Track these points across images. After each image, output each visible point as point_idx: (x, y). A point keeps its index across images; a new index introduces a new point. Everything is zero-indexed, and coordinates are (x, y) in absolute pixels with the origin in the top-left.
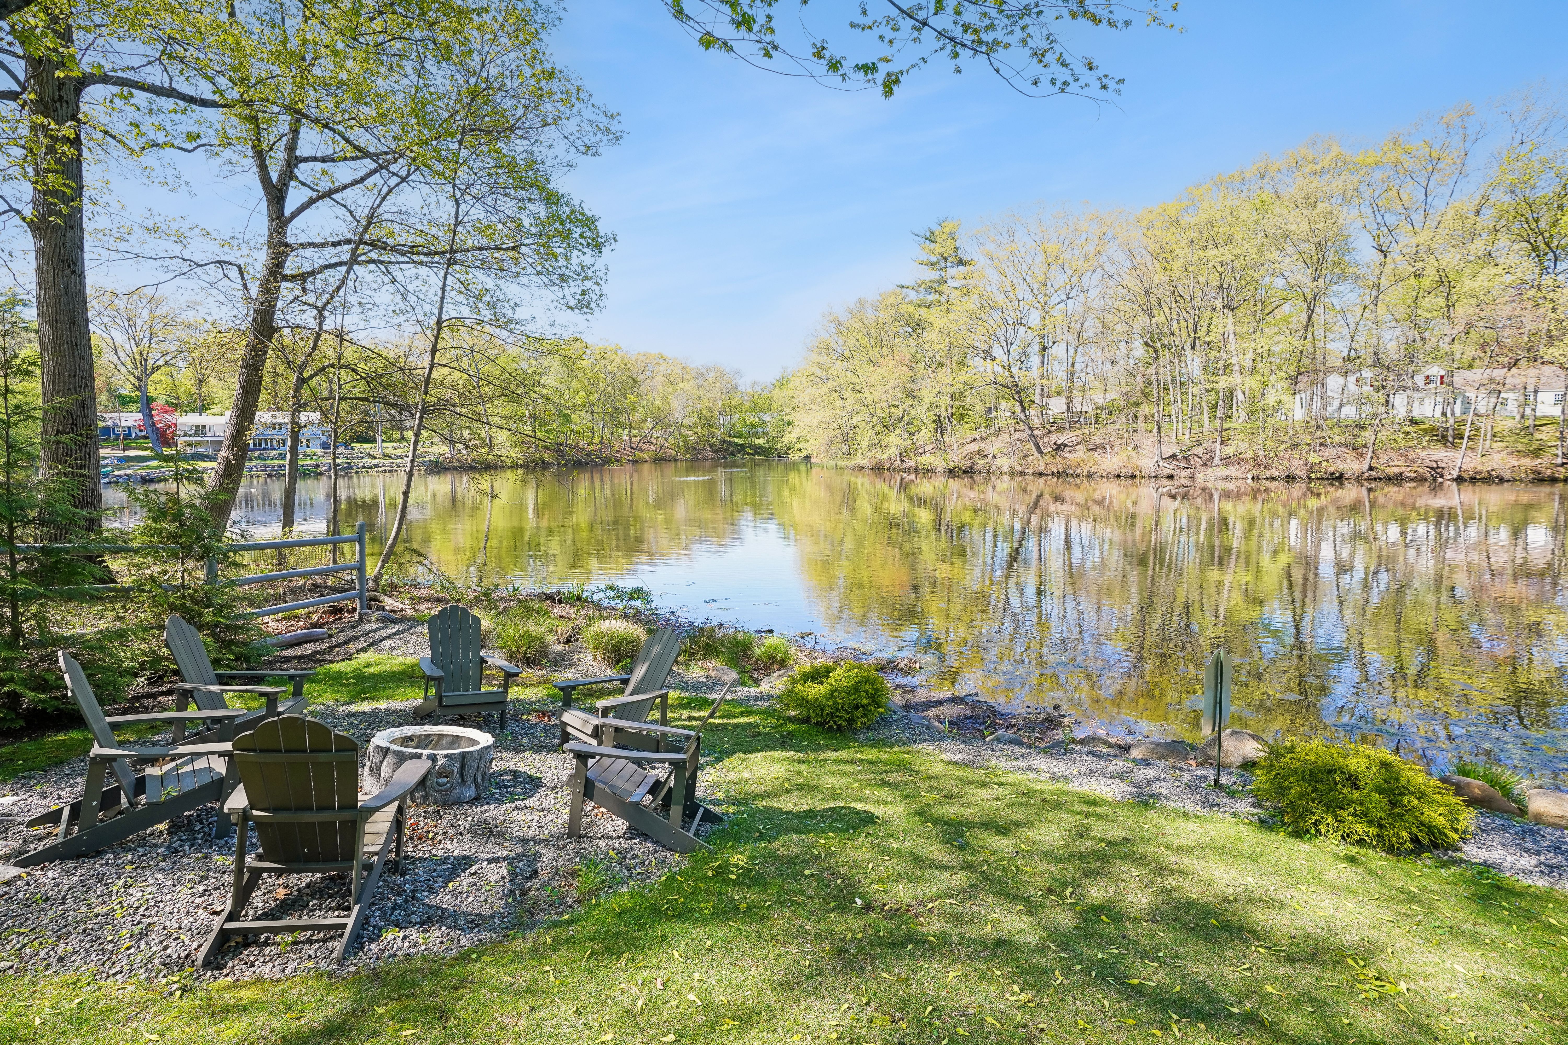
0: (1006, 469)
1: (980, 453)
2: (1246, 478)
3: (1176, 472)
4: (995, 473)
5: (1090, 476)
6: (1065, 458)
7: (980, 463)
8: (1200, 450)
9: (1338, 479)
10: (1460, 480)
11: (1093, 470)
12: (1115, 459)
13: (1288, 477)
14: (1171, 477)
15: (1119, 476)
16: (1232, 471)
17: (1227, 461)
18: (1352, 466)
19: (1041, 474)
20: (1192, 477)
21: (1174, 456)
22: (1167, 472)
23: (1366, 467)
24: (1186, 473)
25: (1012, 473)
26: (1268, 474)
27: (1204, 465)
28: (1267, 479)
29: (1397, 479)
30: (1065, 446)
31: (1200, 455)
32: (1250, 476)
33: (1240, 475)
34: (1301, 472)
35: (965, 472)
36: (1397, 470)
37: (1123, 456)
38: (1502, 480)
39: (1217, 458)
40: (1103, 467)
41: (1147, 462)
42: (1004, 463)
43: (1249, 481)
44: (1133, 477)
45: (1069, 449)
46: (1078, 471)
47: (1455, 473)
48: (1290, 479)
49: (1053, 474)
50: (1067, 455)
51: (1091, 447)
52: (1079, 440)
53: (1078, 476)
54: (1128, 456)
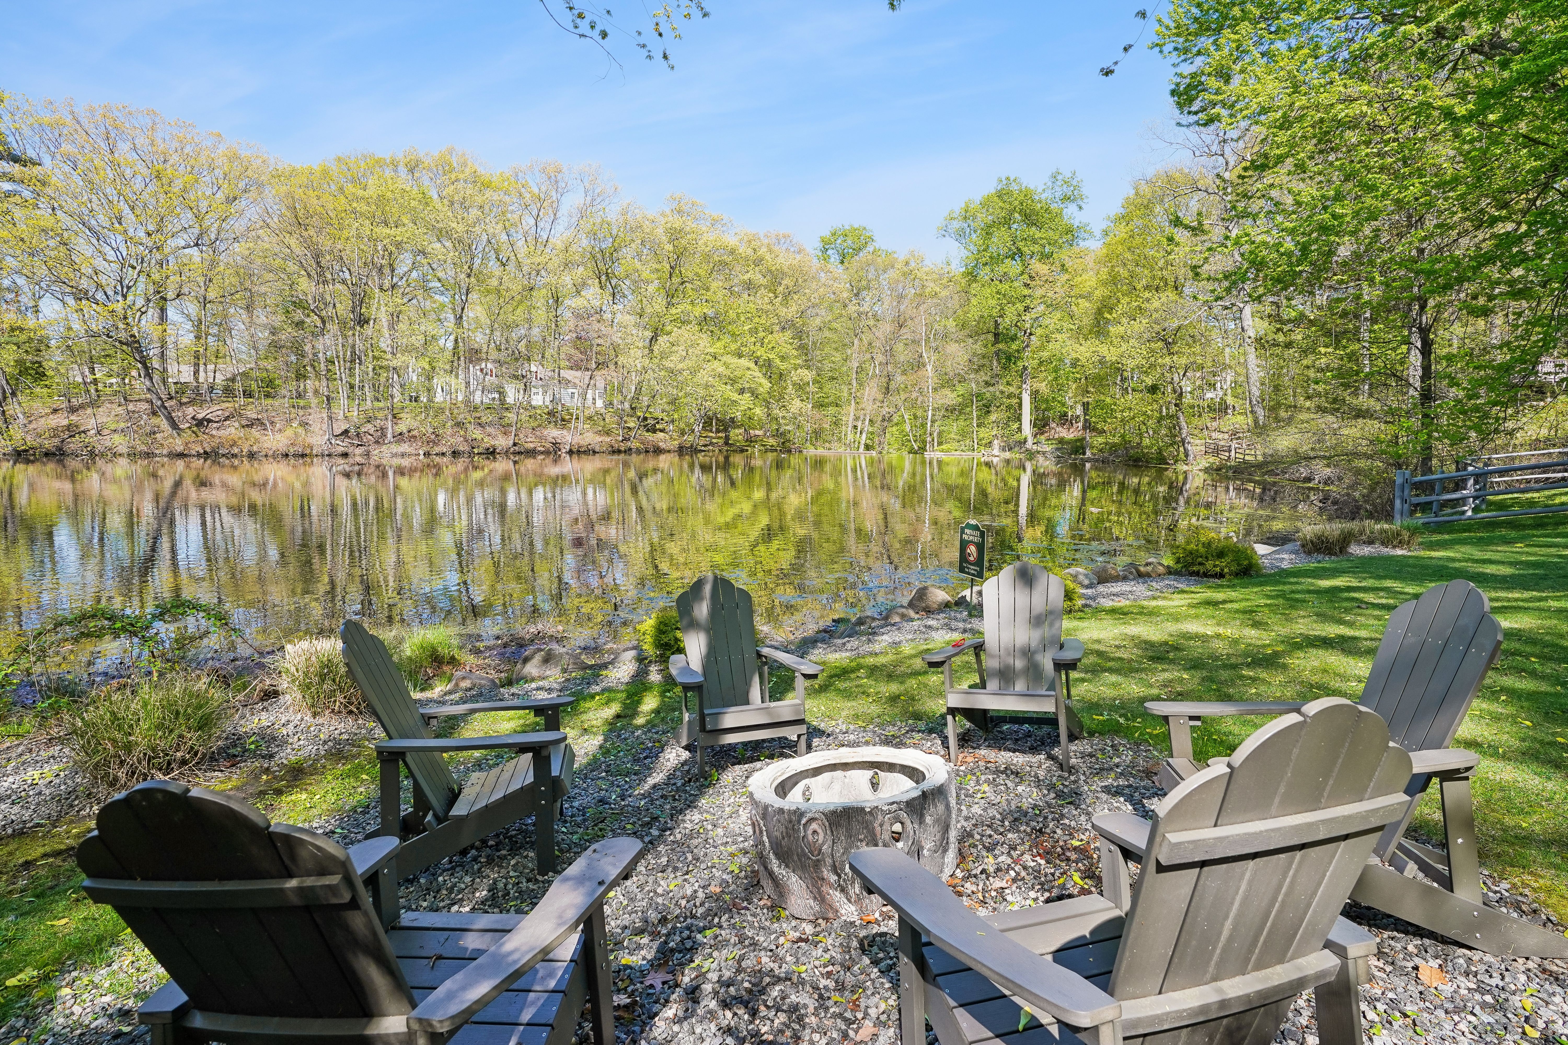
0: (123, 450)
1: (72, 430)
2: (419, 455)
3: (350, 450)
4: (102, 455)
5: (252, 456)
6: (213, 436)
7: (74, 445)
8: (369, 427)
9: (491, 453)
10: (571, 452)
11: (255, 449)
12: (278, 436)
13: (454, 452)
14: (345, 455)
15: (287, 455)
16: (405, 448)
17: (399, 437)
18: (502, 442)
19: (181, 455)
20: (368, 454)
21: (346, 432)
22: (341, 449)
23: (511, 442)
24: (358, 451)
25: (133, 455)
26: (437, 449)
27: (377, 442)
28: (437, 454)
29: (531, 453)
30: (209, 421)
31: (371, 432)
32: (421, 452)
33: (414, 452)
34: (463, 447)
35: (47, 454)
36: (532, 446)
37: (289, 432)
38: (595, 452)
39: (389, 435)
40: (266, 445)
41: (318, 439)
42: (119, 442)
43: (422, 457)
44: (303, 456)
45: (215, 425)
46: (236, 450)
47: (568, 447)
48: (455, 454)
49: (199, 455)
50: (214, 432)
51: (244, 422)
52: (227, 414)
53: (234, 456)
54: (296, 434)
